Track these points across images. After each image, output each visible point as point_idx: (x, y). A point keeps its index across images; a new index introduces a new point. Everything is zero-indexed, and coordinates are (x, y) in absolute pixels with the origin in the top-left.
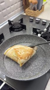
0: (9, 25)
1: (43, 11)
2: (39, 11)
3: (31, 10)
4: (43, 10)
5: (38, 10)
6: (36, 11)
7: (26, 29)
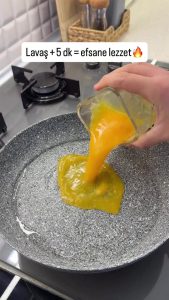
0: (18, 82)
1: (126, 31)
2: (115, 29)
3: (86, 27)
4: (128, 26)
5: (111, 27)
6: (105, 33)
7: (79, 95)
